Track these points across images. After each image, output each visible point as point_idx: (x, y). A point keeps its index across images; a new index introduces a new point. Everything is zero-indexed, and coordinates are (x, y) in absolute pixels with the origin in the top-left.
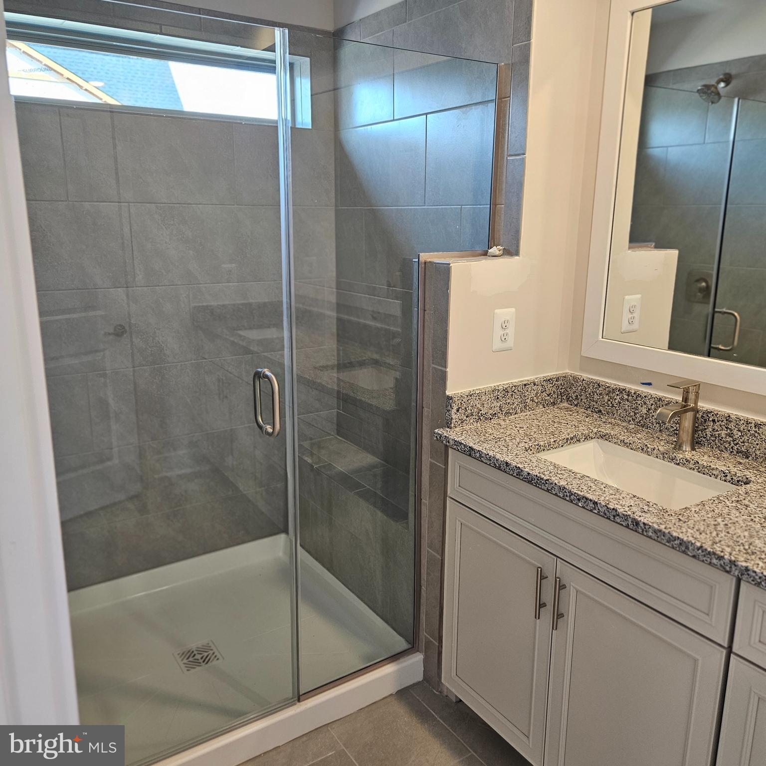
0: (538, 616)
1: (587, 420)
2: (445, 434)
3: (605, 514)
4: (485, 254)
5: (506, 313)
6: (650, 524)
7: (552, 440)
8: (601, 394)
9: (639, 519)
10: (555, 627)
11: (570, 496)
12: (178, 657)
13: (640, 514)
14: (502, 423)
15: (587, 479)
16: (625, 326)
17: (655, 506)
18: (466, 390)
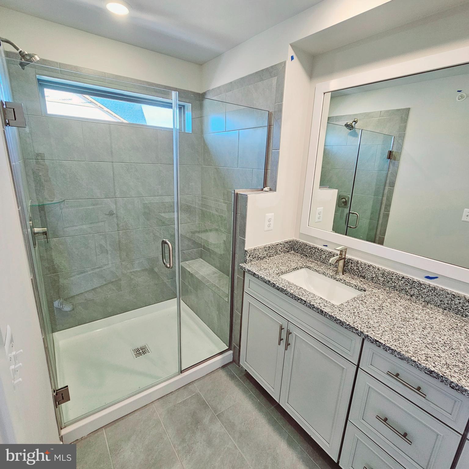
0: (279, 344)
1: (301, 259)
2: (244, 266)
3: (309, 306)
4: (262, 190)
5: (270, 215)
6: (328, 313)
7: (288, 269)
8: (307, 249)
9: (323, 310)
10: (286, 349)
11: (295, 297)
12: (132, 351)
13: (324, 307)
14: (268, 261)
15: (302, 289)
16: (317, 220)
17: (329, 303)
18: (253, 247)
